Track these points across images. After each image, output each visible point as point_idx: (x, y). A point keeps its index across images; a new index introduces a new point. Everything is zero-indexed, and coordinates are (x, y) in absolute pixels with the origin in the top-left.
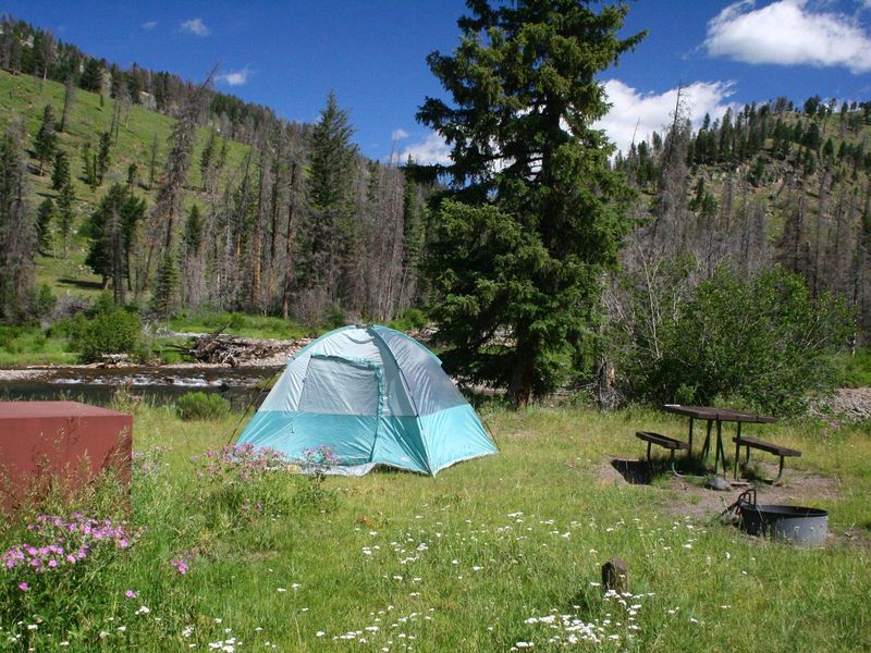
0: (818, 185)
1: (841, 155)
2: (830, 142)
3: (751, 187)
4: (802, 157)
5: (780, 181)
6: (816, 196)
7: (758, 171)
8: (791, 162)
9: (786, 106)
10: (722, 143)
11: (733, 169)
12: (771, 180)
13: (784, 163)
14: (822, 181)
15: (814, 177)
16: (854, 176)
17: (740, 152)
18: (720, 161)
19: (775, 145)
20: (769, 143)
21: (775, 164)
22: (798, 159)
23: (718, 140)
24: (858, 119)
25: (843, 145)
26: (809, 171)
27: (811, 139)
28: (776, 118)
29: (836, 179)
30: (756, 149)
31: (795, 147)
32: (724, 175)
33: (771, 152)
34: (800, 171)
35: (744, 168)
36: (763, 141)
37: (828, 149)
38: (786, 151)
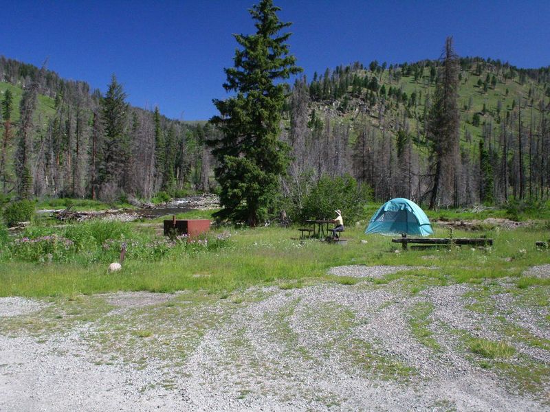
0: (378, 111)
1: (390, 94)
2: (383, 87)
3: (341, 114)
4: (369, 96)
5: (357, 110)
6: (377, 118)
7: (345, 105)
8: (362, 99)
9: (360, 67)
10: (324, 89)
11: (331, 103)
12: (352, 109)
13: (359, 100)
14: (380, 109)
15: (376, 107)
16: (397, 106)
17: (335, 94)
18: (324, 99)
19: (354, 89)
20: (350, 88)
21: (354, 100)
22: (366, 98)
23: (322, 87)
24: (398, 73)
25: (390, 89)
26: (373, 104)
27: (373, 85)
28: (354, 73)
29: (387, 108)
30: (343, 92)
31: (364, 90)
32: (326, 107)
33: (352, 93)
34: (368, 103)
35: (337, 103)
36: (347, 87)
37: (383, 91)
38: (360, 93)
